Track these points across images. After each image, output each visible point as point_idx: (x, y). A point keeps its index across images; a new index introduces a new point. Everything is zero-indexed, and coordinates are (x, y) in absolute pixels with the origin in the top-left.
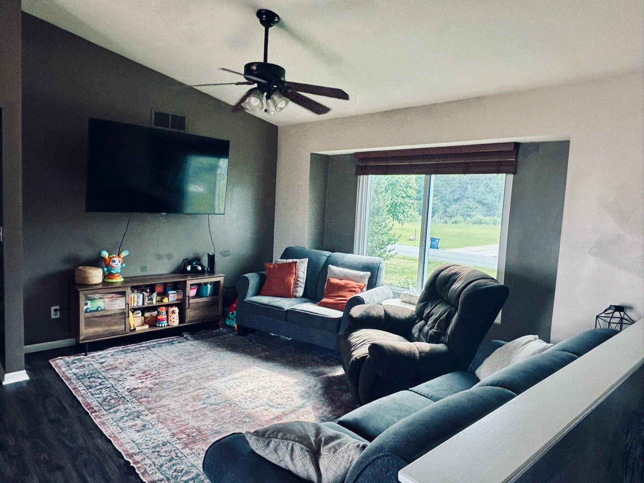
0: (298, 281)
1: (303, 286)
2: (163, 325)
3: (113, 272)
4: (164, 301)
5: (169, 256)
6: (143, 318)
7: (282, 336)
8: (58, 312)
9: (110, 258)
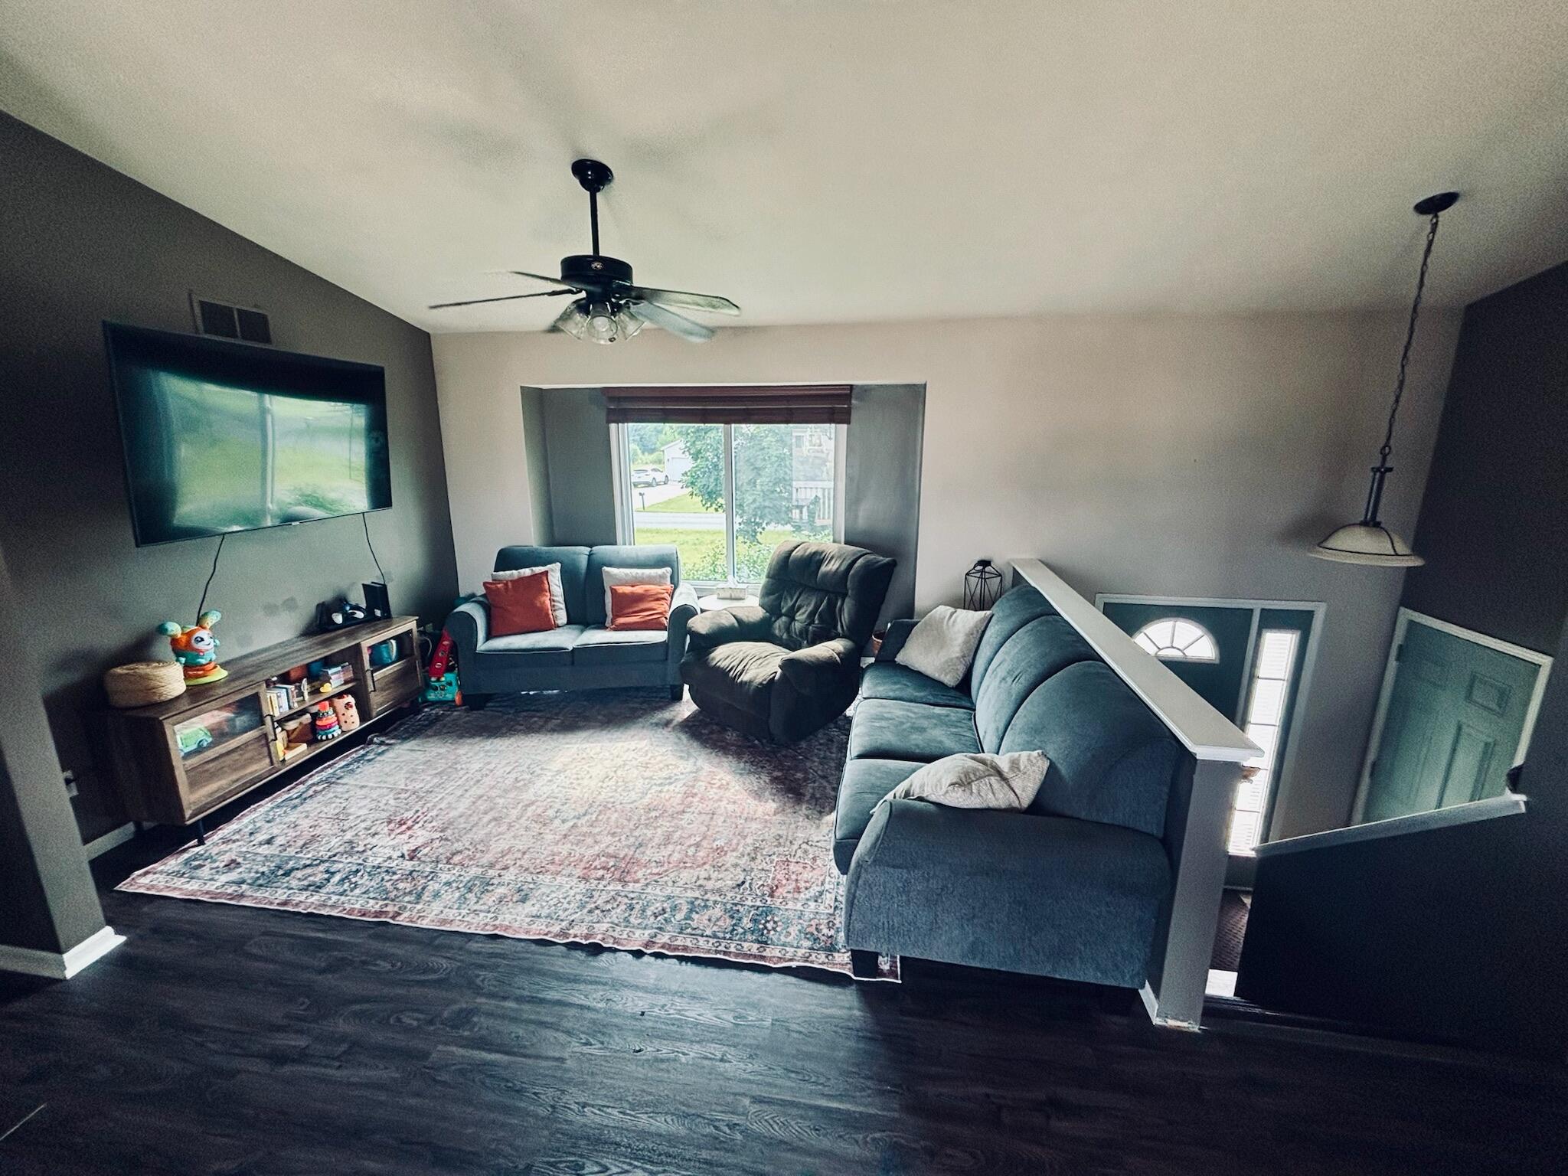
0: (554, 601)
1: (563, 606)
2: (336, 735)
3: (203, 661)
4: (322, 690)
5: (290, 604)
6: (284, 732)
7: (545, 692)
8: (73, 785)
9: (190, 634)
